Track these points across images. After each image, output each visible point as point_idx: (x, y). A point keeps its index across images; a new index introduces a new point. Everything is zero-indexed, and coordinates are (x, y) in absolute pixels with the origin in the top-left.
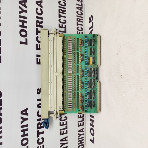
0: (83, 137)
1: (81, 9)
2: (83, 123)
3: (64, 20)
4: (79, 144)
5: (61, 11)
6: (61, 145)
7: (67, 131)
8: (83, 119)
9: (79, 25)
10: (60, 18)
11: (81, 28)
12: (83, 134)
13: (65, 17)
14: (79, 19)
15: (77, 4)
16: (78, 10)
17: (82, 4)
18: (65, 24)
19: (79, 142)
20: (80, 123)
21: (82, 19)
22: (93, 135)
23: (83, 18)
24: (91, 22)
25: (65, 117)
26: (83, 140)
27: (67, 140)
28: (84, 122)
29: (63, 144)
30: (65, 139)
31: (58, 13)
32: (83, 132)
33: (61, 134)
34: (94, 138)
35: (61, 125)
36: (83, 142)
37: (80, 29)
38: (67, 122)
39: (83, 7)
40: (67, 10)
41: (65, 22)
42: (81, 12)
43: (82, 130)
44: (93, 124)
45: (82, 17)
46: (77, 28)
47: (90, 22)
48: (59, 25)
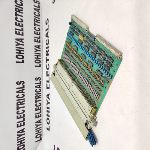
0: (41, 128)
1: (38, 11)
2: (41, 115)
3: (21, 19)
4: (36, 134)
5: (17, 10)
7: (24, 123)
8: (41, 111)
9: (36, 26)
10: (16, 17)
11: (39, 28)
12: (41, 125)
13: (22, 16)
14: (36, 20)
15: (34, 6)
16: (35, 11)
17: (39, 6)
18: (22, 23)
19: (37, 132)
20: (37, 115)
21: (39, 20)
22: (48, 123)
25: (22, 110)
26: (41, 130)
27: (24, 132)
28: (42, 113)
29: (20, 135)
31: (14, 12)
33: (18, 126)
34: (49, 126)
35: (18, 118)
36: (41, 132)
37: (37, 29)
38: (24, 115)
39: (40, 9)
40: (23, 9)
41: (22, 21)
42: (38, 13)
43: (40, 121)
44: (49, 114)
45: (39, 18)
46: (35, 28)
47: (46, 24)
48: (16, 23)
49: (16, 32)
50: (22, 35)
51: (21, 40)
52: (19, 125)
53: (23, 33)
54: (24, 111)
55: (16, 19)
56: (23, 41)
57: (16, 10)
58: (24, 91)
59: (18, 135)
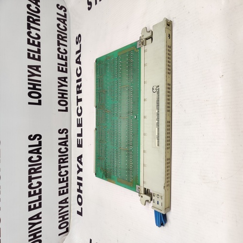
0: (67, 211)
1: (64, 21)
2: (67, 190)
3: (36, 34)
4: (59, 222)
5: (31, 20)
6: (31, 226)
7: (40, 204)
8: (67, 184)
9: (60, 45)
10: (29, 30)
11: (64, 50)
12: (67, 206)
13: (39, 30)
14: (61, 36)
15: (58, 14)
17: (65, 14)
18: (39, 41)
19: (61, 219)
20: (61, 190)
21: (66, 37)
22: (80, 204)
23: (68, 36)
24: (79, 44)
25: (38, 182)
26: (68, 214)
27: (41, 218)
28: (69, 188)
29: (34, 224)
30: (38, 216)
31: (26, 22)
32: (68, 203)
33: (30, 209)
34: (82, 208)
35: (30, 195)
36: (67, 218)
37: (62, 50)
38: (40, 190)
39: (67, 19)
40: (41, 19)
41: (39, 37)
42: (64, 26)
43: (65, 201)
44: (81, 188)
45: (66, 34)
46: (59, 49)
47: (77, 43)
48: (29, 40)
49: (29, 54)
50: (39, 59)
51: (37, 68)
52: (32, 207)
53: (39, 57)
54: (40, 183)
55: (29, 33)
56: (40, 69)
57: (28, 20)
58: (40, 151)
59: (30, 224)
